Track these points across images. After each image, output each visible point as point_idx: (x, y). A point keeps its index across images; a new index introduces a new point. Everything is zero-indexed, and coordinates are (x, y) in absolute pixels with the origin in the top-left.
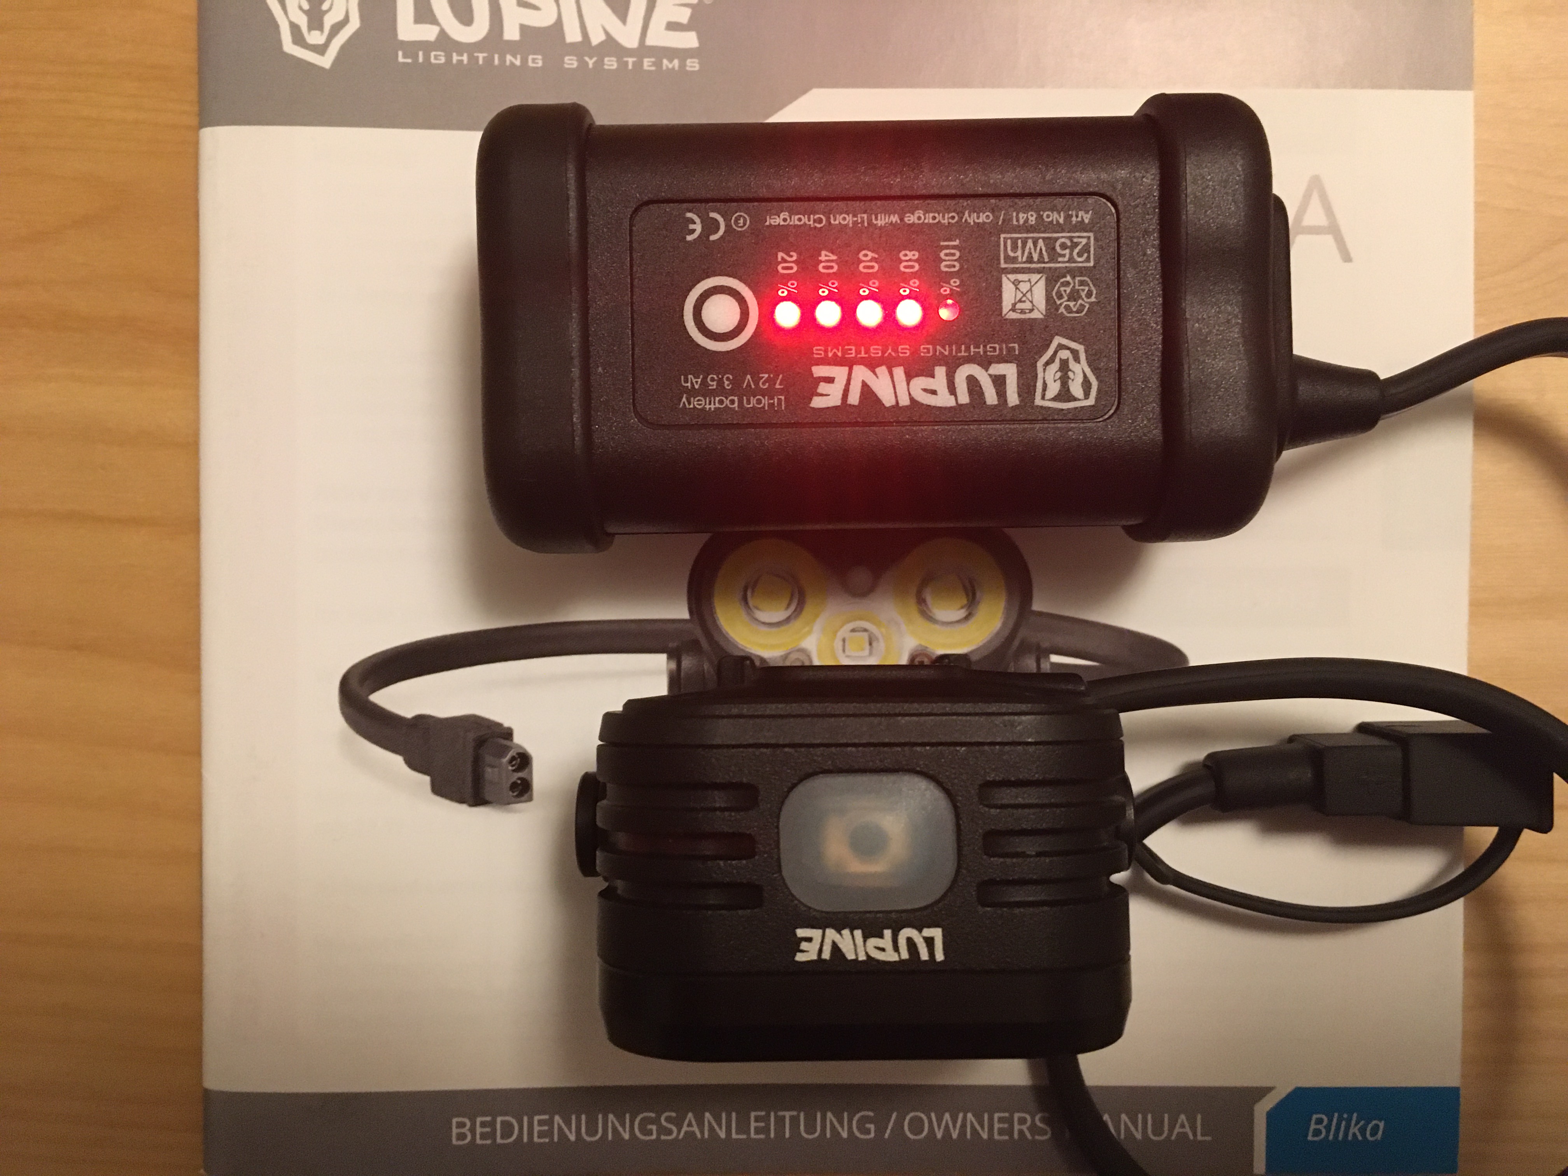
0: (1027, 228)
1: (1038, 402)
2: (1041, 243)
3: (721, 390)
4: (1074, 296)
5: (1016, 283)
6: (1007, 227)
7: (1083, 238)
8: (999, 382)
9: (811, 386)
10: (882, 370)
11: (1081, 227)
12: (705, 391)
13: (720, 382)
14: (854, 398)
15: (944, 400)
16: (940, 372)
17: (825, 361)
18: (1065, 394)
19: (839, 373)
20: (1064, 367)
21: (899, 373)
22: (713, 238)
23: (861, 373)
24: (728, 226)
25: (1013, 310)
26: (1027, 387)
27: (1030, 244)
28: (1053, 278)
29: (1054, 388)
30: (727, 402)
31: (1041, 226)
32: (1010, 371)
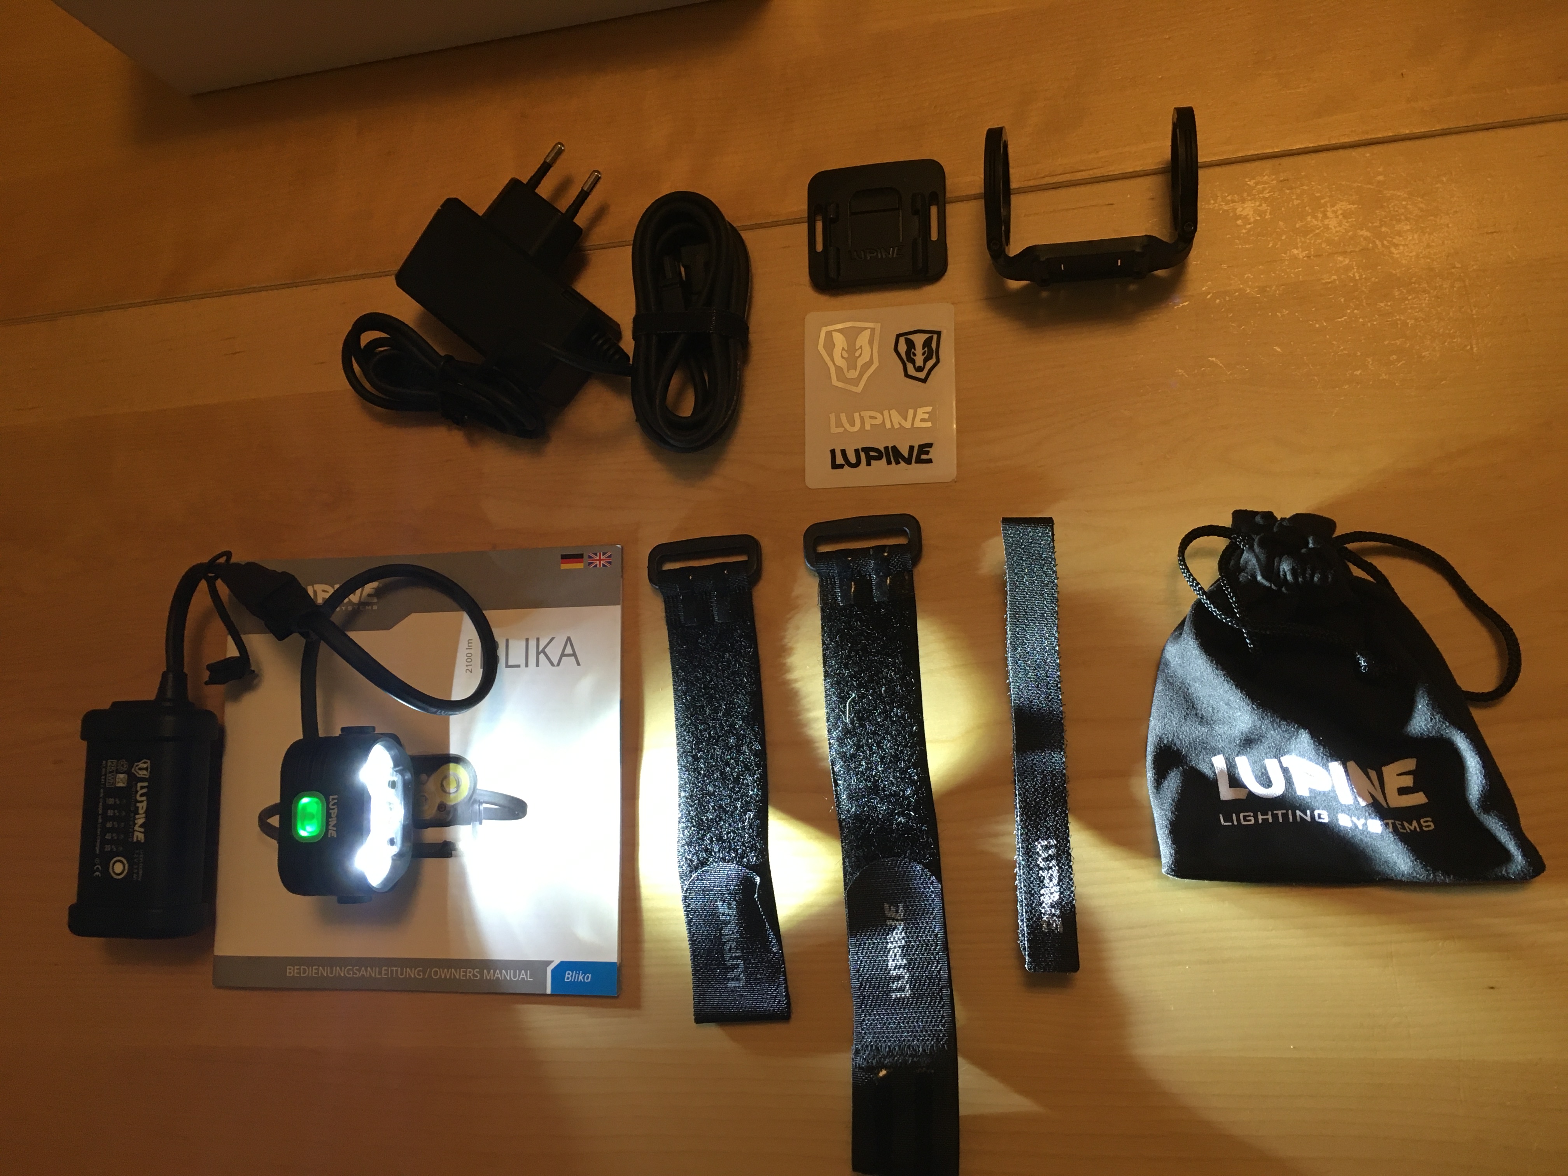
0: (105, 779)
1: (147, 777)
2: (110, 775)
3: (138, 869)
4: (123, 766)
5: (118, 782)
6: (105, 784)
7: (109, 764)
8: (142, 788)
9: (138, 842)
10: (136, 821)
11: (106, 763)
12: (138, 873)
13: (136, 868)
14: (142, 830)
15: (145, 804)
16: (138, 805)
17: (133, 837)
18: (146, 769)
19: (136, 834)
20: (140, 769)
21: (137, 816)
22: (100, 869)
23: (136, 828)
24: (98, 865)
25: (124, 783)
26: (142, 780)
27: (110, 778)
28: (118, 772)
29: (145, 772)
30: (141, 867)
31: (105, 775)
32: (139, 784)
